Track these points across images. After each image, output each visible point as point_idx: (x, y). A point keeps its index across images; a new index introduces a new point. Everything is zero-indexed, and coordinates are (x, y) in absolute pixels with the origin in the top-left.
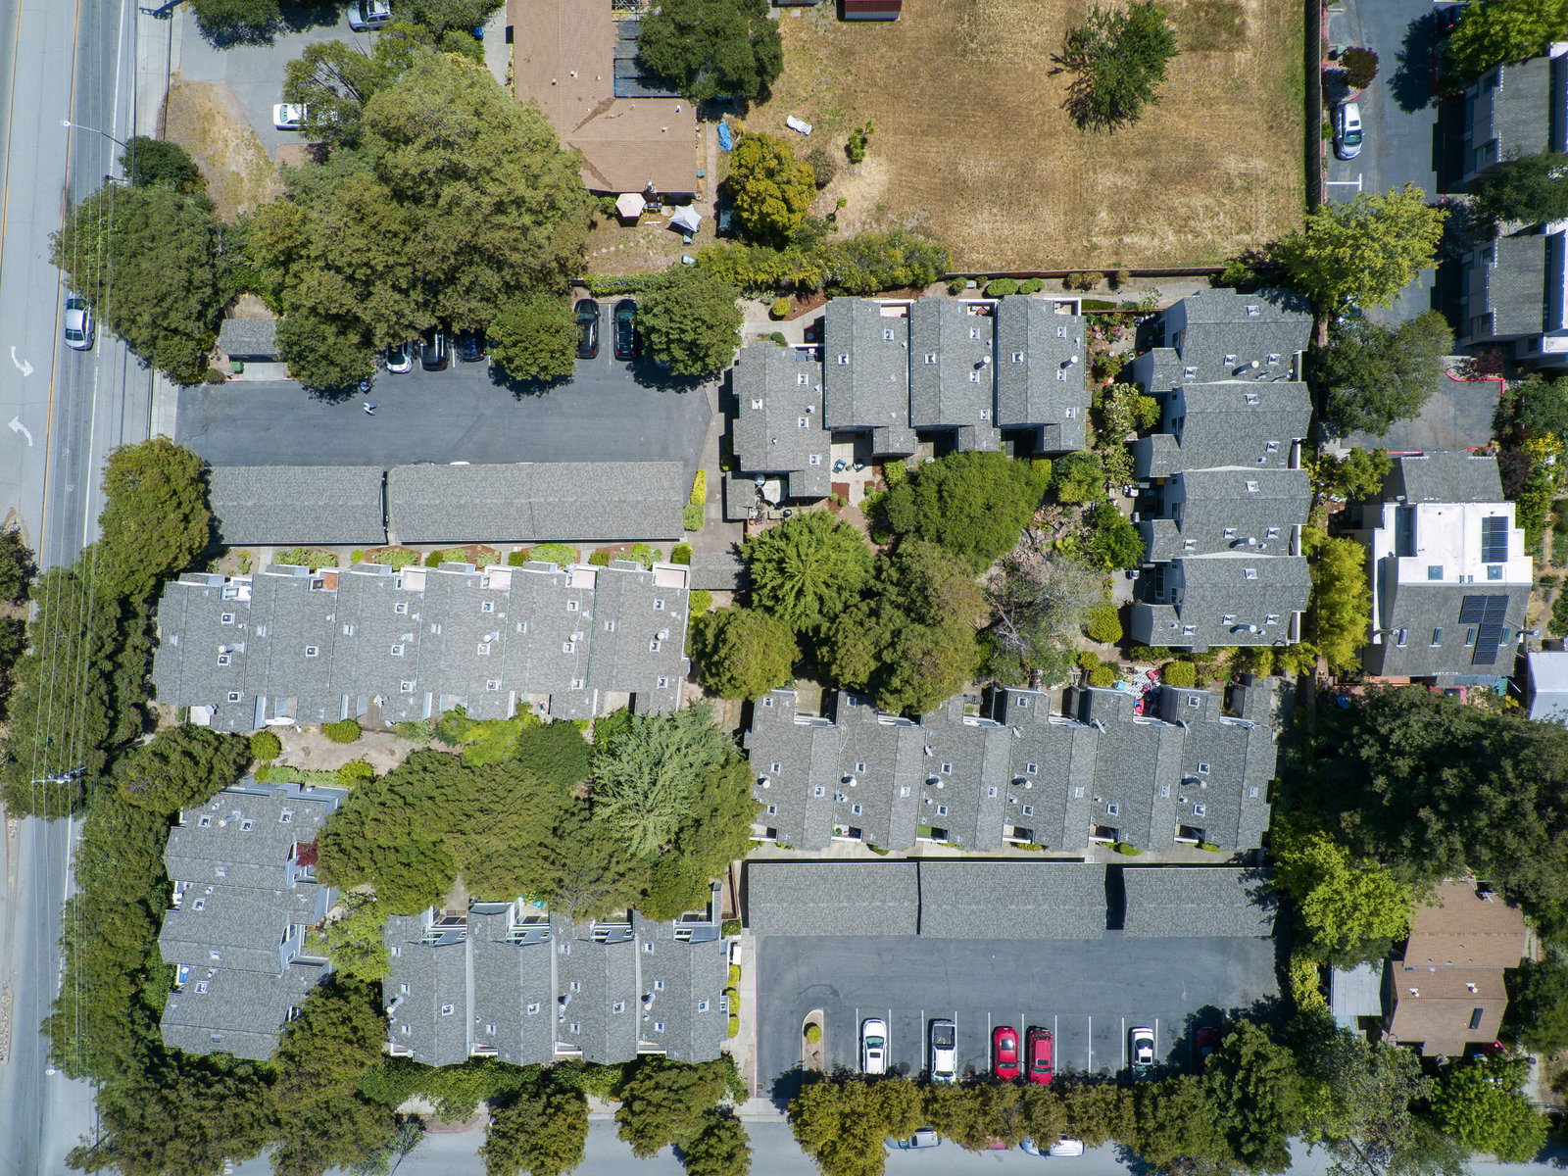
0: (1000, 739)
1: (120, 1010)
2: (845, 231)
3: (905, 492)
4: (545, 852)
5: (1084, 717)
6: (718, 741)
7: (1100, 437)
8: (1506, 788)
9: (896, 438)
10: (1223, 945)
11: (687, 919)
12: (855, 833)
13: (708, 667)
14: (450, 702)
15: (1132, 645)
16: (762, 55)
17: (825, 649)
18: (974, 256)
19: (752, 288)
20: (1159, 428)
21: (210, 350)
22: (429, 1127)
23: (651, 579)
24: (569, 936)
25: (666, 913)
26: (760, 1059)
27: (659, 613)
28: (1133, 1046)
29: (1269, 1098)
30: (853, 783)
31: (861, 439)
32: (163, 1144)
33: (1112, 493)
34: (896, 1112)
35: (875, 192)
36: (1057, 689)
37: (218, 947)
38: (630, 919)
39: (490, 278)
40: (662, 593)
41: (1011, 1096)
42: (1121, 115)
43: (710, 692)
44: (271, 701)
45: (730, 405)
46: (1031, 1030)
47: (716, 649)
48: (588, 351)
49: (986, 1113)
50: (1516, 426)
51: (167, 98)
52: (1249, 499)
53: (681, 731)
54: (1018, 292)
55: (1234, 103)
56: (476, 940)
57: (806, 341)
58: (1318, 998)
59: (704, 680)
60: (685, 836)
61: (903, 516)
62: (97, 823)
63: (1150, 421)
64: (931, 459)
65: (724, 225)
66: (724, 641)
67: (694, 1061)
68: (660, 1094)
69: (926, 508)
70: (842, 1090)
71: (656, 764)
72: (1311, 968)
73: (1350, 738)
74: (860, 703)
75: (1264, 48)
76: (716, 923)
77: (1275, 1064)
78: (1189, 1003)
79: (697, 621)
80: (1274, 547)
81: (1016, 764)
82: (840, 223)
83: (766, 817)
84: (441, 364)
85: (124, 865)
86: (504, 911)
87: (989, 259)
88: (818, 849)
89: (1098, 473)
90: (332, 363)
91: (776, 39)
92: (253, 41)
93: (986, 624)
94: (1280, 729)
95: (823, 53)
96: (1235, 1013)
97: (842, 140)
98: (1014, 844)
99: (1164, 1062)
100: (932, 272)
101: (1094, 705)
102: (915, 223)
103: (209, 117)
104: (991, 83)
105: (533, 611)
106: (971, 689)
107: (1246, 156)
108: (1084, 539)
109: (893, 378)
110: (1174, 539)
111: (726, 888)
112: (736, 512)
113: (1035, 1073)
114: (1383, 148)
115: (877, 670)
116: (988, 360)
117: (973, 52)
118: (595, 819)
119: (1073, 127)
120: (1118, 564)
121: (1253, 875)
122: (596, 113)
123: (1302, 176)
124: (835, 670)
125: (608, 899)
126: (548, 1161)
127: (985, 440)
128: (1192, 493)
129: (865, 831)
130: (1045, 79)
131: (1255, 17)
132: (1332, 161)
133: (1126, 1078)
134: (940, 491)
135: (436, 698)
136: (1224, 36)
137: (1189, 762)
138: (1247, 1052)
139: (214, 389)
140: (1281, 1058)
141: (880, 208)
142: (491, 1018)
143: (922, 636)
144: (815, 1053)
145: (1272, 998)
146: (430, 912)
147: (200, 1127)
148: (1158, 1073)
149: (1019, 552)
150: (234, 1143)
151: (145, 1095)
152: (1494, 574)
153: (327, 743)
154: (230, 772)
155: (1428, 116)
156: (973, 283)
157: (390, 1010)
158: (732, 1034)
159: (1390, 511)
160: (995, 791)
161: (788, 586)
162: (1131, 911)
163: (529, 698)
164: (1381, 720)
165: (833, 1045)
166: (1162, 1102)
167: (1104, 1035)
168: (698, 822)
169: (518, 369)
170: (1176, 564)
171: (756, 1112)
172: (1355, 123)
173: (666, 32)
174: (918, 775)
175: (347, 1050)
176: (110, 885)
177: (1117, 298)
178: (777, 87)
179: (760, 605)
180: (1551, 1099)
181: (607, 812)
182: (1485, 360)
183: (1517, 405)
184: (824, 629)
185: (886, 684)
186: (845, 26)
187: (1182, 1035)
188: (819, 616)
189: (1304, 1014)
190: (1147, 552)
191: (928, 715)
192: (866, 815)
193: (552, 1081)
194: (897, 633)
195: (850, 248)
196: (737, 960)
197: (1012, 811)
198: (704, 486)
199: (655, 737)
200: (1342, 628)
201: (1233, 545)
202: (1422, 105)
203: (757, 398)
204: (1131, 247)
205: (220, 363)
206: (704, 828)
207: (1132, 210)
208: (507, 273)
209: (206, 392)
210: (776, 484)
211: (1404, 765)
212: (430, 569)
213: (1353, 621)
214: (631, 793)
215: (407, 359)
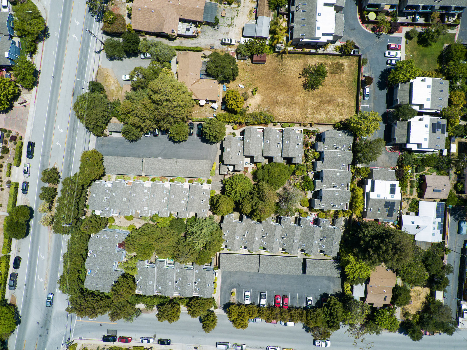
0: (279, 228)
1: (75, 279)
2: (250, 111)
3: (261, 171)
4: (175, 248)
5: (299, 224)
6: (215, 225)
7: (306, 160)
8: (386, 245)
9: (259, 159)
10: (329, 278)
11: (206, 266)
12: (245, 248)
13: (214, 208)
14: (154, 213)
15: (311, 208)
16: (234, 72)
17: (240, 206)
18: (280, 117)
19: (229, 123)
20: (319, 159)
21: (104, 129)
22: (142, 312)
23: (202, 187)
24: (179, 268)
25: (201, 263)
26: (221, 299)
27: (204, 195)
28: (307, 301)
29: (336, 313)
30: (245, 236)
31: (252, 158)
32: (85, 309)
33: (308, 173)
34: (251, 312)
35: (258, 102)
36: (293, 218)
37: (99, 266)
38: (193, 265)
39: (172, 120)
40: (204, 190)
41: (278, 310)
42: (315, 88)
43: (214, 214)
44: (114, 210)
45: (222, 149)
46: (284, 296)
47: (216, 204)
48: (191, 134)
49: (272, 314)
50: (402, 163)
51: (98, 71)
52: (337, 177)
53: (207, 222)
54: (289, 127)
55: (340, 86)
56: (158, 267)
57: (241, 135)
58: (350, 292)
59: (213, 211)
60: (207, 245)
61: (260, 176)
62: (74, 236)
63: (317, 157)
64: (267, 163)
65: (223, 108)
66: (218, 203)
67: (206, 297)
68: (198, 304)
69: (265, 175)
70: (239, 307)
71: (202, 229)
72: (349, 285)
73: (358, 232)
74: (248, 218)
75: (348, 74)
76: (212, 267)
77: (338, 306)
78: (321, 291)
79: (212, 197)
80: (343, 188)
81: (283, 234)
82: (250, 108)
83: (225, 243)
84: (157, 135)
85: (79, 246)
86: (164, 261)
87: (283, 118)
88: (237, 251)
89: (305, 168)
90: (134, 135)
91: (237, 68)
92: (118, 60)
93: (278, 201)
94: (344, 229)
95: (248, 70)
96: (331, 295)
97: (251, 90)
98: (282, 252)
99: (314, 305)
100: (270, 121)
101: (301, 221)
102: (267, 109)
103: (107, 76)
104: (285, 79)
105: (175, 193)
106: (274, 216)
107: (343, 98)
108: (301, 183)
109: (259, 145)
110: (321, 185)
111: (215, 259)
112: (222, 173)
113: (284, 306)
114: (374, 98)
115: (252, 211)
116: (281, 143)
117: (282, 72)
118: (187, 241)
119: (303, 90)
120: (308, 190)
121: (336, 262)
122: (196, 82)
123: (355, 103)
124: (242, 210)
125: (189, 259)
126: (172, 318)
127: (279, 160)
128: (325, 175)
129: (247, 247)
130: (298, 79)
131: (347, 67)
132: (362, 100)
133: (305, 308)
134: (268, 171)
135: (151, 211)
136: (339, 71)
137: (322, 235)
138: (332, 303)
139: (105, 138)
140: (339, 305)
141: (259, 106)
142: (160, 285)
143: (262, 204)
144: (233, 299)
145: (340, 292)
146: (147, 260)
147: (93, 306)
148: (312, 307)
149: (286, 185)
150: (100, 310)
151: (81, 298)
152: (392, 197)
153: (126, 220)
154: (104, 226)
155: (385, 91)
156: (279, 124)
157: (137, 282)
158: (214, 293)
159: (370, 181)
160: (277, 240)
161: (233, 191)
162: (308, 269)
163: (172, 213)
164: (363, 228)
165: (238, 297)
166: (312, 313)
167: (301, 298)
168: (210, 242)
169: (175, 139)
170: (321, 190)
171: (219, 312)
172: (368, 92)
173: (213, 67)
174: (260, 235)
175: (128, 290)
176: (75, 250)
177: (311, 129)
178: (237, 78)
179: (227, 194)
180: (403, 318)
181: (190, 239)
182: (395, 147)
183: (402, 158)
184: (240, 201)
185: (253, 214)
186: (253, 65)
187: (319, 299)
188: (239, 198)
189: (347, 296)
190: (315, 187)
191: (263, 221)
192: (248, 243)
193: (172, 301)
194: (256, 203)
195: (251, 115)
196: (216, 276)
197: (281, 245)
198: (215, 166)
199: (201, 223)
200: (357, 207)
201: (334, 187)
202: (384, 89)
203: (228, 148)
204: (315, 118)
205: (106, 132)
206: (212, 244)
207: (316, 109)
208: (175, 119)
209: (103, 138)
210: (232, 167)
211: (367, 239)
212: (152, 182)
213: (360, 206)
214: (196, 235)
215: (149, 134)
